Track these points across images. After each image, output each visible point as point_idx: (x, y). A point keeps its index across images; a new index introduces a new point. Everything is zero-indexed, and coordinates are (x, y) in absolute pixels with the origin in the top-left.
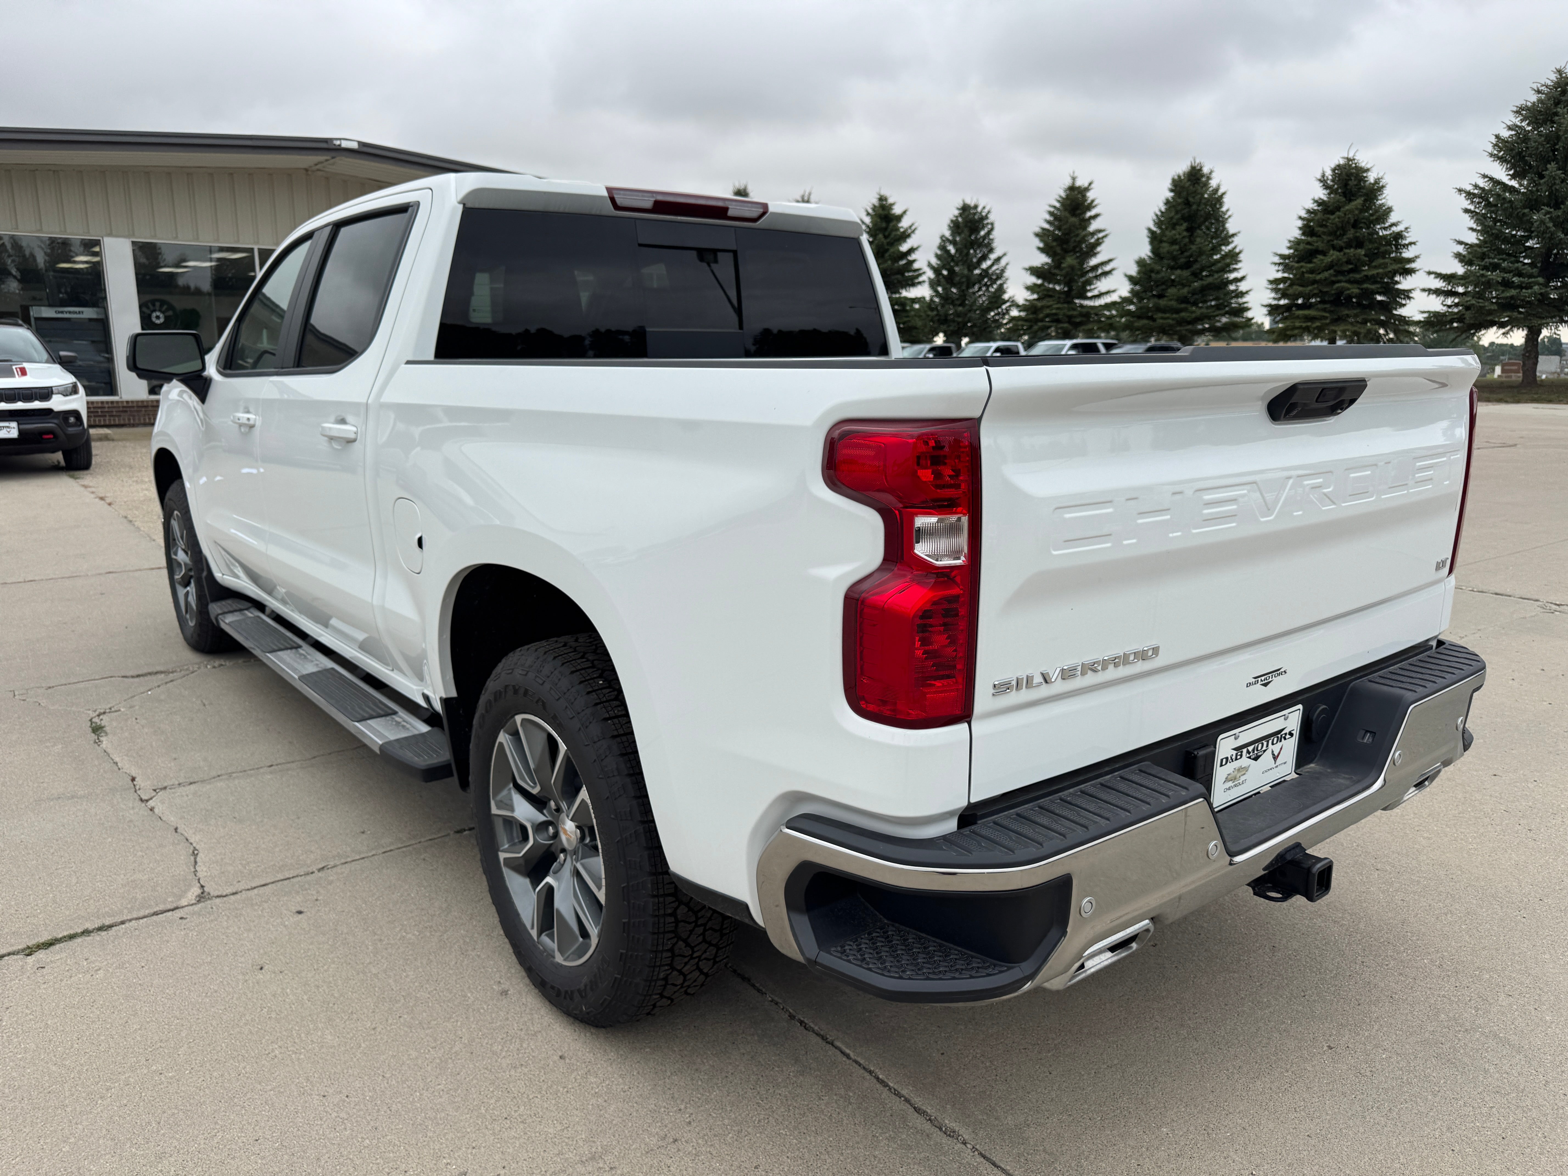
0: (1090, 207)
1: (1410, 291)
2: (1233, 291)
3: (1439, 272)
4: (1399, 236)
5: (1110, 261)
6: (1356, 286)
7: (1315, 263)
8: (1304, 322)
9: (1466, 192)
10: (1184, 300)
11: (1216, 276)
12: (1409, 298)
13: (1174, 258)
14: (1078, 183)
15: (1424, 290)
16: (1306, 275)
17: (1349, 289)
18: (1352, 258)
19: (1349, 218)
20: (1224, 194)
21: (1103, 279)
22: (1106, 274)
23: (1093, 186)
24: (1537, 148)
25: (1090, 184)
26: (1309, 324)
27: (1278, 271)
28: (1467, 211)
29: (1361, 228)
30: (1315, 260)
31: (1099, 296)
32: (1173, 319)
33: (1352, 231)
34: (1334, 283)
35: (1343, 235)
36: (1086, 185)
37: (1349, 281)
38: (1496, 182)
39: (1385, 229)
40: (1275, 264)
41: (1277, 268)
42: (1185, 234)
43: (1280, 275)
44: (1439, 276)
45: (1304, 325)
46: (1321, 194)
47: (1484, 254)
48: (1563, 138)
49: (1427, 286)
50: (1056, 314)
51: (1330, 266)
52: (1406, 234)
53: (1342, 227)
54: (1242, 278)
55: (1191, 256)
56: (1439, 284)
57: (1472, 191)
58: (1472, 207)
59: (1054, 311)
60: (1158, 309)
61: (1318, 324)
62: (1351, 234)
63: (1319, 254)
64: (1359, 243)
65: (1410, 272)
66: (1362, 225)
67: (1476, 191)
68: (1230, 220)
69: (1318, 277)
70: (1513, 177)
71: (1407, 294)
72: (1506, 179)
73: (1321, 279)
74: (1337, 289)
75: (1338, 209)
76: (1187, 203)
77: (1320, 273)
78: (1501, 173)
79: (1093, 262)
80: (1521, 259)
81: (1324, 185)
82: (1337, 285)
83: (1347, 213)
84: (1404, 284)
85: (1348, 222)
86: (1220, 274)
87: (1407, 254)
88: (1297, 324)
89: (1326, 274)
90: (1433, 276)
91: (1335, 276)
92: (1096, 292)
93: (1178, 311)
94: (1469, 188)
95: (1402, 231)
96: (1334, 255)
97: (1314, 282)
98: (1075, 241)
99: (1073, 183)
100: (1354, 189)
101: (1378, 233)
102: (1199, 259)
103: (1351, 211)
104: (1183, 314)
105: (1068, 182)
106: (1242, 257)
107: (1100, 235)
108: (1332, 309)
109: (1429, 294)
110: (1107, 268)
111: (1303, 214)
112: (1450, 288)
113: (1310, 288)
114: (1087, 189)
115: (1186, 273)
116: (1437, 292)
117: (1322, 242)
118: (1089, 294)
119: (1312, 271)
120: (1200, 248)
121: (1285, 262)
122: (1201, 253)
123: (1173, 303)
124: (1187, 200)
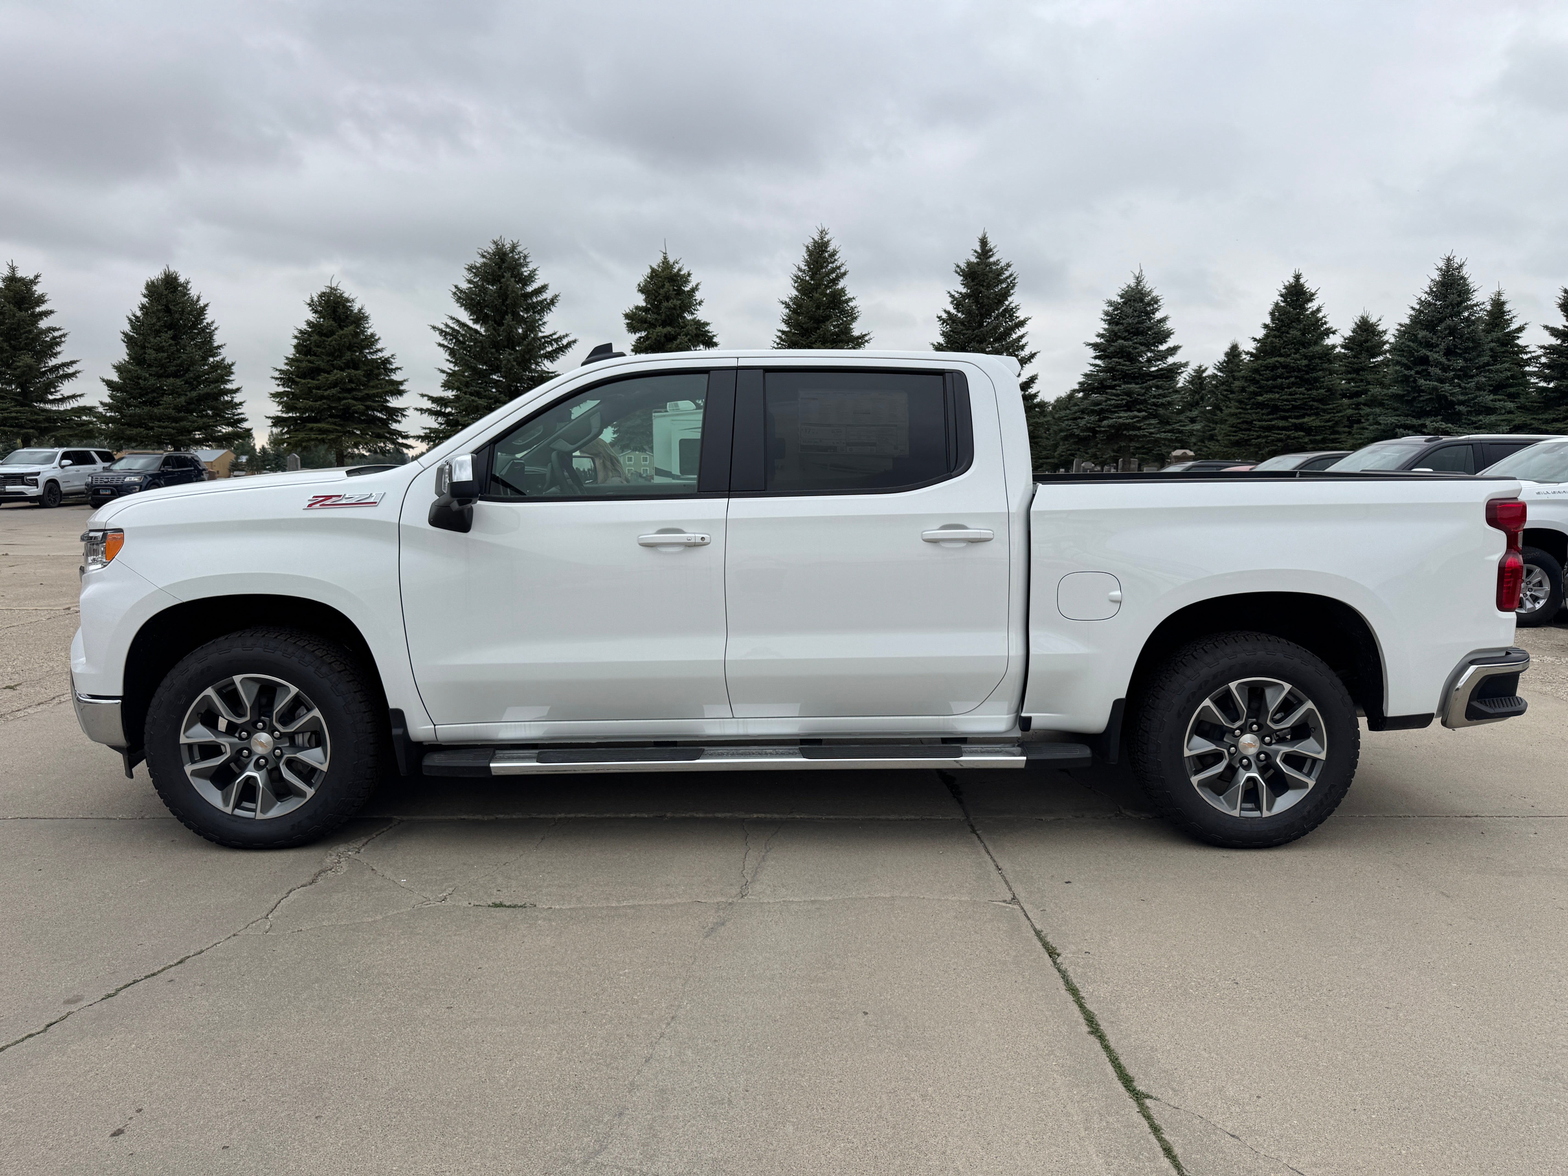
0: (41, 300)
1: (404, 409)
2: (227, 402)
3: (431, 395)
4: (386, 361)
5: (73, 363)
6: (360, 403)
7: (318, 380)
8: (319, 434)
9: (439, 329)
10: (178, 409)
11: (212, 386)
12: (404, 416)
13: (162, 366)
14: (20, 274)
15: (416, 409)
16: (314, 391)
17: (354, 406)
18: (354, 378)
19: (345, 342)
20: (206, 305)
21: (66, 382)
22: (68, 376)
23: (40, 279)
24: (493, 302)
25: (37, 277)
26: (325, 436)
27: (278, 385)
28: (440, 345)
29: (355, 351)
30: (320, 378)
31: (63, 400)
32: (173, 429)
33: (349, 353)
34: (340, 399)
35: (341, 357)
36: (32, 277)
37: (354, 399)
38: (463, 325)
39: (371, 353)
40: (276, 379)
41: (278, 382)
42: (171, 342)
43: (281, 389)
44: (431, 398)
45: (320, 437)
46: (311, 317)
47: (467, 382)
48: (510, 296)
49: (419, 406)
50: (16, 418)
51: (335, 385)
52: (393, 360)
53: (339, 349)
54: (237, 390)
55: (181, 365)
56: (428, 405)
57: (444, 329)
58: (446, 343)
59: (14, 415)
60: (152, 418)
61: (332, 436)
62: (348, 355)
63: (324, 373)
64: (354, 364)
65: (401, 393)
66: (355, 349)
67: (448, 330)
68: (216, 332)
69: (326, 393)
70: (476, 321)
71: (400, 412)
72: (470, 323)
73: (329, 395)
74: (344, 405)
75: (332, 333)
76: (168, 310)
77: (326, 390)
78: (465, 316)
79: (53, 362)
80: (490, 389)
81: (313, 309)
82: (344, 401)
83: (343, 337)
84: (394, 402)
85: (344, 345)
86: (216, 385)
87: (396, 377)
88: (313, 436)
89: (334, 391)
90: (426, 398)
91: (340, 393)
92: (58, 396)
93: (176, 420)
94: (442, 327)
95: (389, 358)
96: (337, 375)
97: (322, 397)
98: (27, 338)
99: (14, 274)
100: (343, 317)
101: (366, 356)
102: (191, 368)
103: (346, 336)
104: (185, 423)
105: (6, 272)
106: (234, 369)
107: (56, 334)
108: (342, 423)
109: (422, 413)
110: (71, 370)
111: (296, 333)
112: (439, 409)
113: (319, 403)
114: (34, 282)
115: (179, 382)
116: (430, 412)
117: (323, 361)
118: (51, 397)
119: (318, 388)
120: (191, 357)
121: (286, 378)
122: (193, 363)
123: (173, 412)
124: (167, 306)
